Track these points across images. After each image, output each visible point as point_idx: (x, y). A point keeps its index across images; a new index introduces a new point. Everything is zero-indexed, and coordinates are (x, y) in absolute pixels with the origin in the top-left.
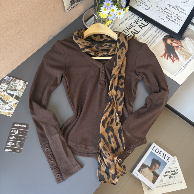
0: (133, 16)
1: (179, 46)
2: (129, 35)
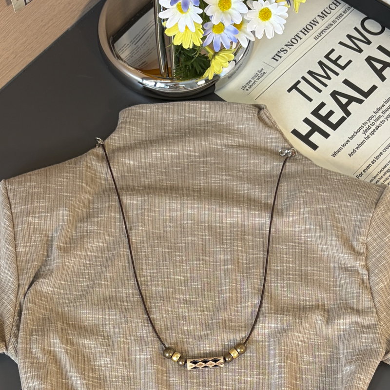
0: (341, 15)
2: (323, 112)
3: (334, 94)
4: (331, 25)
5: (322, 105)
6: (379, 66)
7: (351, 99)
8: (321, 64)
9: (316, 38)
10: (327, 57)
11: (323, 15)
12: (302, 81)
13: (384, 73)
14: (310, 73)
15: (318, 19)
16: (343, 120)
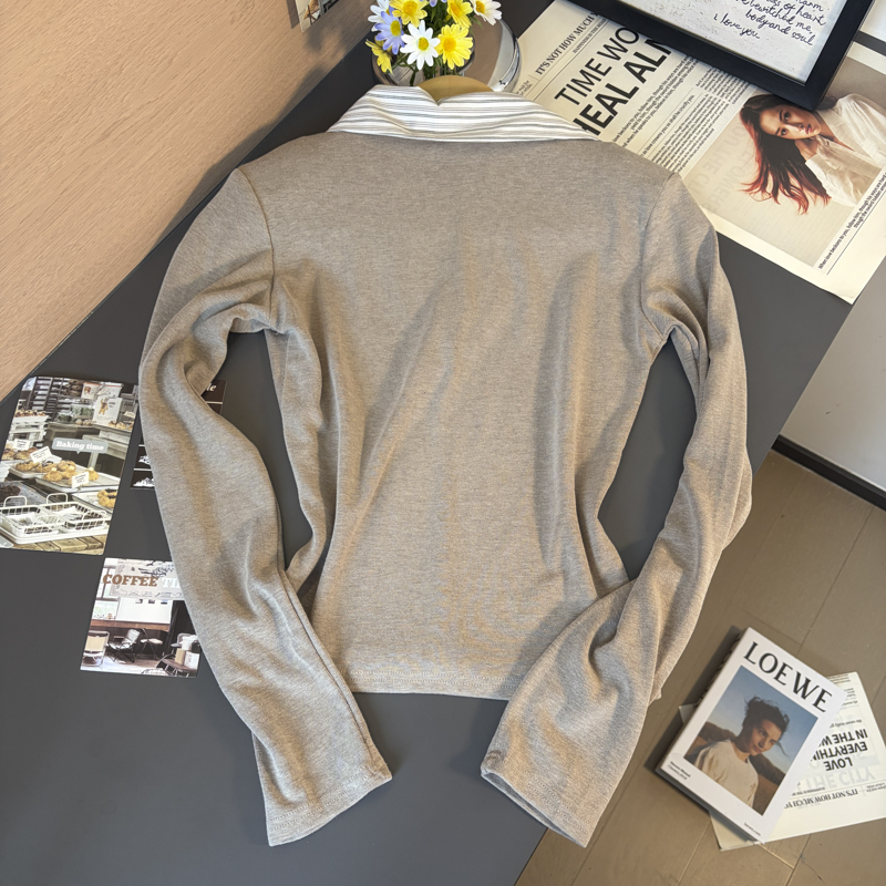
0: (596, 29)
1: (819, 139)
2: (591, 113)
3: (599, 97)
4: (587, 38)
5: (589, 107)
6: (638, 70)
7: (616, 101)
8: (582, 72)
9: (575, 51)
10: (588, 66)
11: (579, 30)
12: (568, 89)
13: (643, 76)
14: (574, 81)
15: (575, 35)
16: (610, 119)
